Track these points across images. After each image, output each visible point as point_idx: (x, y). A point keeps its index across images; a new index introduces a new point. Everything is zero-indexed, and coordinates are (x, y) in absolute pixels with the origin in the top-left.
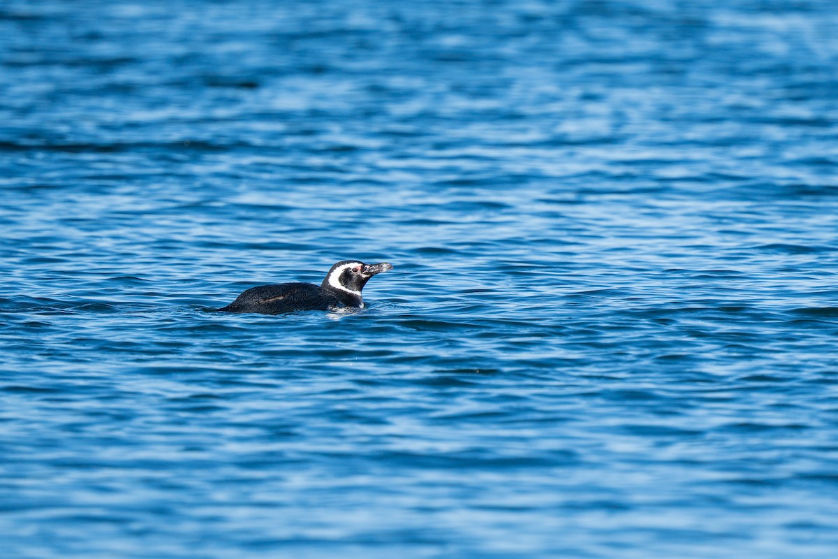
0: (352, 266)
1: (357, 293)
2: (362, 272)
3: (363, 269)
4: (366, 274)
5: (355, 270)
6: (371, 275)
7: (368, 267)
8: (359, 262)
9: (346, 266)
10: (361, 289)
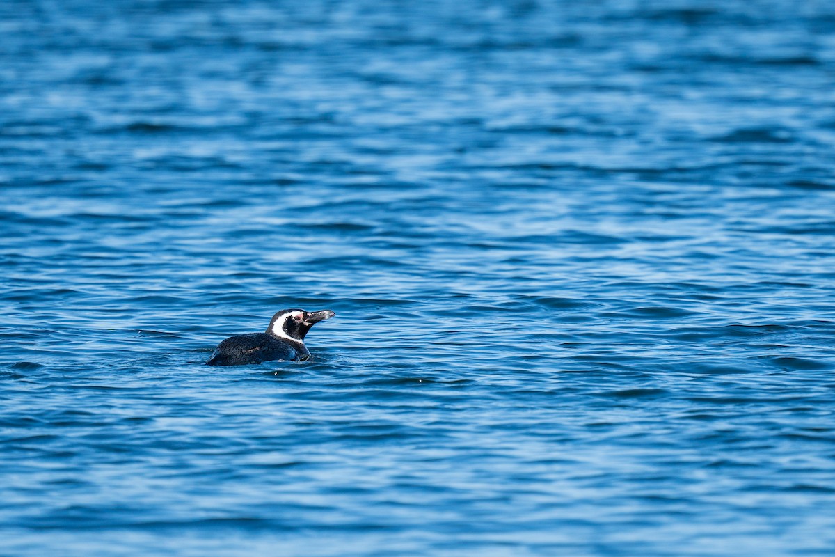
0: (294, 314)
1: (300, 341)
2: (304, 320)
3: (305, 316)
4: (308, 322)
5: (298, 318)
6: (314, 322)
7: (310, 315)
8: (301, 311)
9: (288, 315)
10: (302, 338)
